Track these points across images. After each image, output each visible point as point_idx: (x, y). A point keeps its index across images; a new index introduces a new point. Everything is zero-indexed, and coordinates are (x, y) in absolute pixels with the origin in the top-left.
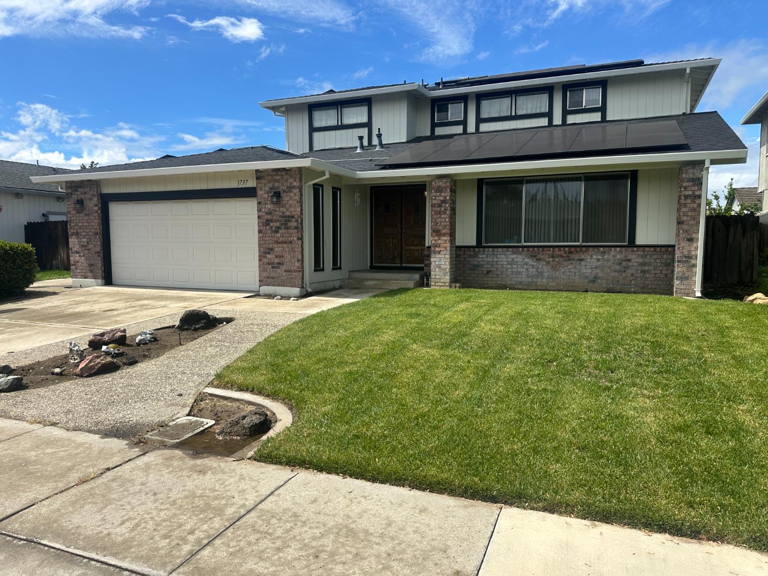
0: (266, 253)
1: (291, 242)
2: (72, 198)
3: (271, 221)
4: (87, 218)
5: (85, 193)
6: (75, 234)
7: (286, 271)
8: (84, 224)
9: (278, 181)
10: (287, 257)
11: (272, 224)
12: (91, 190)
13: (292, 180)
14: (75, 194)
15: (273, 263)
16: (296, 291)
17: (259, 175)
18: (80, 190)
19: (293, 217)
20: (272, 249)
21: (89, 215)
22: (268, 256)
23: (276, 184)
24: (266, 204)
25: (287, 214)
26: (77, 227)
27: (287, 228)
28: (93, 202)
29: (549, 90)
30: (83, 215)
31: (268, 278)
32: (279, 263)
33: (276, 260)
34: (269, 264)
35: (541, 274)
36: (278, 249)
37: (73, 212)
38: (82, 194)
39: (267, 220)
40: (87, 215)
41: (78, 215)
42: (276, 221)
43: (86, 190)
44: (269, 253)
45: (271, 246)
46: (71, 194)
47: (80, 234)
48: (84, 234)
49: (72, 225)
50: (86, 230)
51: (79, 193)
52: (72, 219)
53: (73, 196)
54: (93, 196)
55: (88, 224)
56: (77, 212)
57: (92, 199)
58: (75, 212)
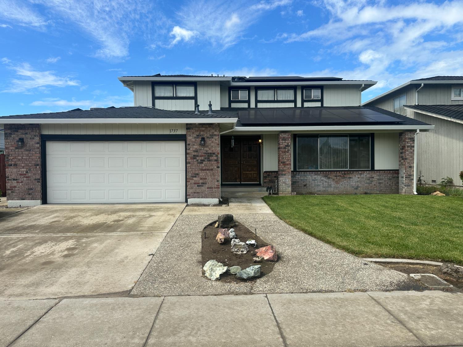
0: (193, 177)
1: (212, 170)
2: (11, 137)
3: (197, 156)
4: (27, 153)
5: (27, 134)
6: (13, 165)
7: (208, 188)
8: (24, 157)
9: (203, 131)
10: (209, 179)
11: (198, 158)
12: (32, 131)
13: (213, 131)
14: (14, 134)
15: (198, 183)
16: (216, 201)
17: (189, 126)
18: (20, 131)
19: (214, 154)
20: (197, 174)
21: (30, 151)
22: (195, 179)
23: (202, 133)
24: (194, 145)
25: (210, 151)
26: (15, 160)
27: (210, 161)
28: (34, 140)
29: (294, 88)
30: (22, 150)
31: (194, 193)
32: (203, 183)
33: (201, 181)
34: (195, 184)
35: (330, 186)
36: (202, 174)
37: (12, 148)
38: (23, 134)
39: (194, 156)
40: (27, 150)
41: (16, 150)
42: (201, 156)
43: (27, 131)
44: (195, 177)
45: (197, 172)
46: (11, 134)
47: (18, 165)
48: (23, 165)
49: (10, 158)
50: (26, 162)
51: (20, 133)
52: (10, 153)
53: (13, 136)
54: (35, 136)
55: (28, 158)
56: (16, 148)
57: (33, 138)
58: (14, 148)
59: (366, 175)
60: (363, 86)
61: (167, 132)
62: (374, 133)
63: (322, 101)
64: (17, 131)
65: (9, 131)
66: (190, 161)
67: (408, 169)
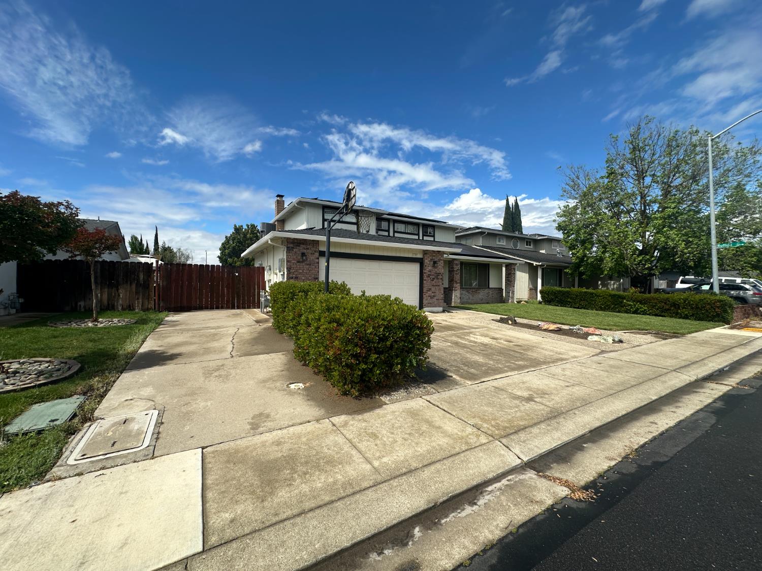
0: (427, 291)
1: (439, 286)
2: (293, 250)
3: (431, 275)
4: (307, 267)
5: (308, 249)
7: (437, 300)
8: (305, 271)
9: (434, 256)
10: (437, 292)
11: (431, 277)
12: (313, 247)
13: (440, 257)
14: (296, 248)
15: (431, 296)
16: (441, 309)
17: (425, 252)
18: (302, 246)
19: (440, 274)
20: (431, 289)
22: (429, 292)
23: (434, 258)
24: (429, 267)
25: (438, 272)
26: (297, 273)
27: (437, 279)
28: (314, 256)
29: (418, 225)
30: (303, 264)
31: (429, 303)
32: (434, 296)
33: (433, 294)
34: (429, 296)
35: (469, 298)
36: (433, 289)
37: (293, 262)
38: (304, 249)
39: (429, 275)
40: (308, 265)
41: (298, 264)
42: (433, 275)
43: (308, 247)
44: (429, 291)
45: (430, 287)
46: (293, 248)
48: (303, 278)
49: (291, 271)
50: (306, 276)
51: (302, 248)
52: (292, 266)
53: (295, 250)
54: (315, 251)
55: (308, 271)
56: (298, 262)
57: (314, 254)
58: (296, 262)
59: (486, 291)
61: (410, 255)
63: (434, 236)
64: (299, 246)
65: (292, 245)
66: (426, 278)
67: (512, 287)
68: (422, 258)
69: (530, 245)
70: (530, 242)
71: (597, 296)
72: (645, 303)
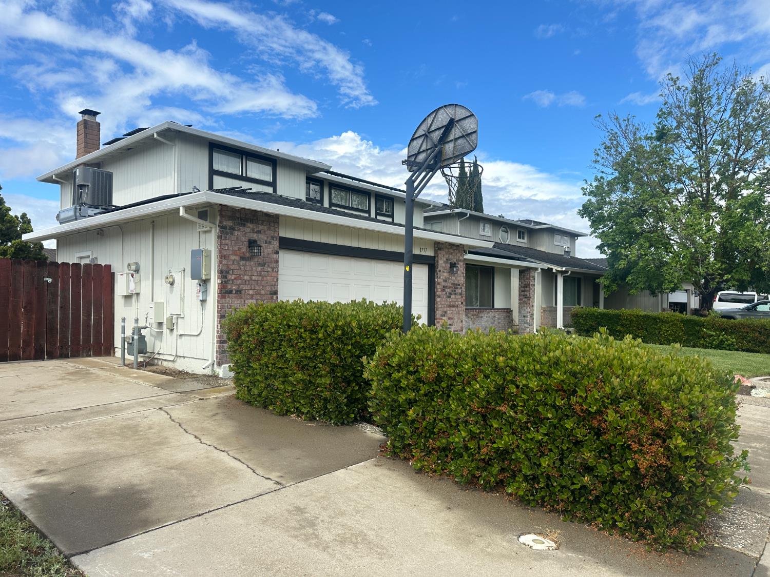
1: (457, 306)
2: (232, 234)
3: (446, 287)
4: (259, 269)
5: (259, 232)
6: (234, 292)
8: (254, 278)
9: (451, 253)
11: (446, 290)
12: (269, 229)
14: (239, 230)
18: (249, 224)
19: (459, 285)
20: (446, 312)
21: (264, 265)
22: (443, 318)
23: (451, 256)
24: (444, 272)
25: (456, 282)
26: (239, 281)
27: (456, 294)
28: (271, 246)
29: (368, 194)
30: (252, 263)
32: (450, 325)
33: (449, 322)
36: (449, 312)
37: (233, 257)
38: (254, 232)
39: (444, 286)
40: (260, 264)
41: (242, 263)
42: (450, 287)
43: (261, 227)
44: (444, 316)
45: (445, 310)
46: (233, 229)
47: (243, 292)
48: (251, 292)
49: (229, 277)
50: (257, 288)
51: (249, 230)
52: (232, 267)
53: (236, 233)
54: (273, 238)
55: (260, 278)
56: (243, 258)
57: (270, 243)
58: (237, 258)
59: (492, 313)
60: (432, 207)
61: (418, 251)
62: (494, 267)
64: (244, 225)
65: (229, 223)
66: (440, 293)
67: (531, 308)
68: (434, 257)
69: (523, 238)
70: (523, 233)
71: (663, 322)
72: (732, 333)
